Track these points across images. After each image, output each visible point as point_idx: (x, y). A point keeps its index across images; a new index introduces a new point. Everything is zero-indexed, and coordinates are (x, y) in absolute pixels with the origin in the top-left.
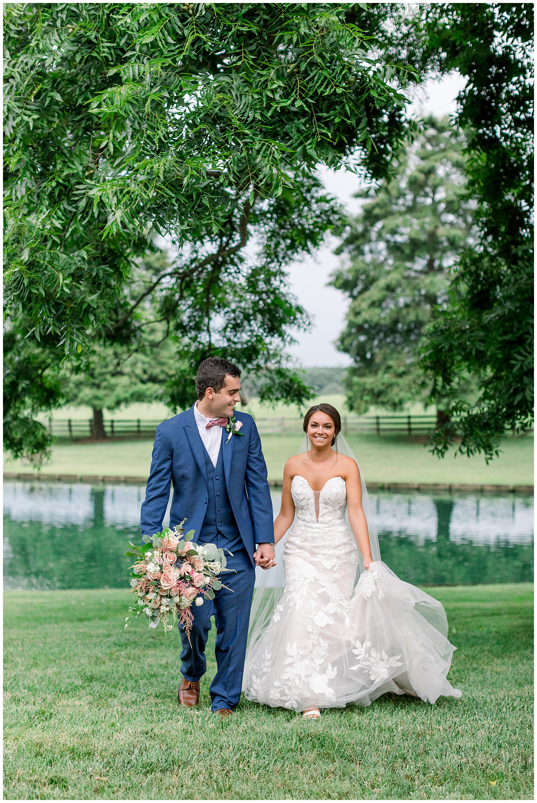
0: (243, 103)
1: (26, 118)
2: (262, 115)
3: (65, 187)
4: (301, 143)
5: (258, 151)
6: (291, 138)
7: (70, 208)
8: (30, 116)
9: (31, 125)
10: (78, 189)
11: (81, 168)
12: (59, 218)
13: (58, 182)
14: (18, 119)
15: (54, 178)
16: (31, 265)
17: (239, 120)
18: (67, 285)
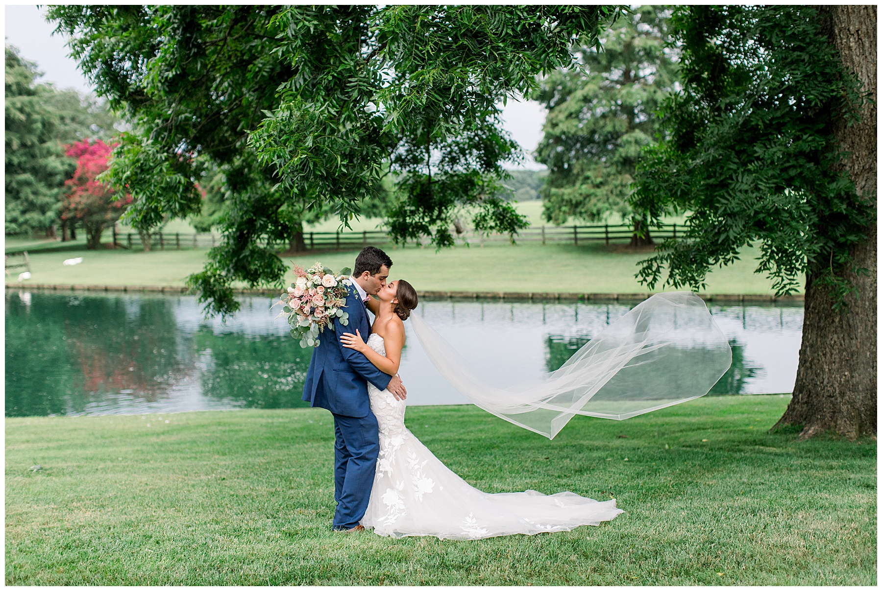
0: (497, 19)
1: (307, 23)
2: (513, 30)
3: (339, 80)
4: (545, 51)
5: (511, 62)
6: (536, 47)
7: (343, 97)
8: (309, 21)
9: (312, 30)
10: (351, 82)
11: (352, 63)
12: (334, 106)
13: (333, 76)
14: (301, 24)
15: (329, 72)
16: (316, 150)
17: (494, 34)
18: (344, 165)
